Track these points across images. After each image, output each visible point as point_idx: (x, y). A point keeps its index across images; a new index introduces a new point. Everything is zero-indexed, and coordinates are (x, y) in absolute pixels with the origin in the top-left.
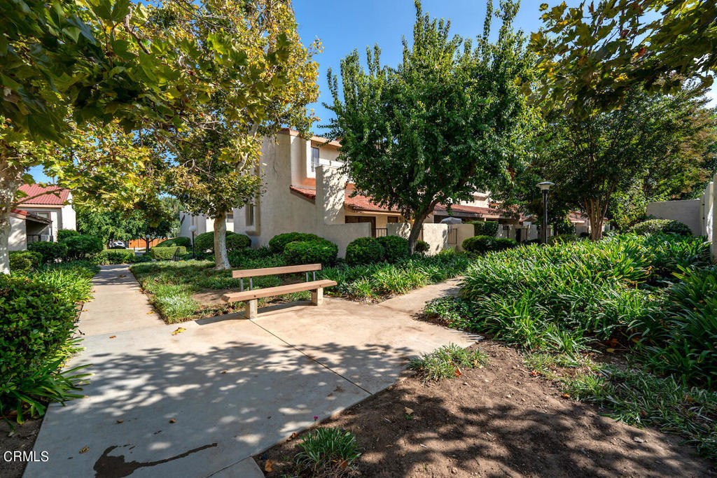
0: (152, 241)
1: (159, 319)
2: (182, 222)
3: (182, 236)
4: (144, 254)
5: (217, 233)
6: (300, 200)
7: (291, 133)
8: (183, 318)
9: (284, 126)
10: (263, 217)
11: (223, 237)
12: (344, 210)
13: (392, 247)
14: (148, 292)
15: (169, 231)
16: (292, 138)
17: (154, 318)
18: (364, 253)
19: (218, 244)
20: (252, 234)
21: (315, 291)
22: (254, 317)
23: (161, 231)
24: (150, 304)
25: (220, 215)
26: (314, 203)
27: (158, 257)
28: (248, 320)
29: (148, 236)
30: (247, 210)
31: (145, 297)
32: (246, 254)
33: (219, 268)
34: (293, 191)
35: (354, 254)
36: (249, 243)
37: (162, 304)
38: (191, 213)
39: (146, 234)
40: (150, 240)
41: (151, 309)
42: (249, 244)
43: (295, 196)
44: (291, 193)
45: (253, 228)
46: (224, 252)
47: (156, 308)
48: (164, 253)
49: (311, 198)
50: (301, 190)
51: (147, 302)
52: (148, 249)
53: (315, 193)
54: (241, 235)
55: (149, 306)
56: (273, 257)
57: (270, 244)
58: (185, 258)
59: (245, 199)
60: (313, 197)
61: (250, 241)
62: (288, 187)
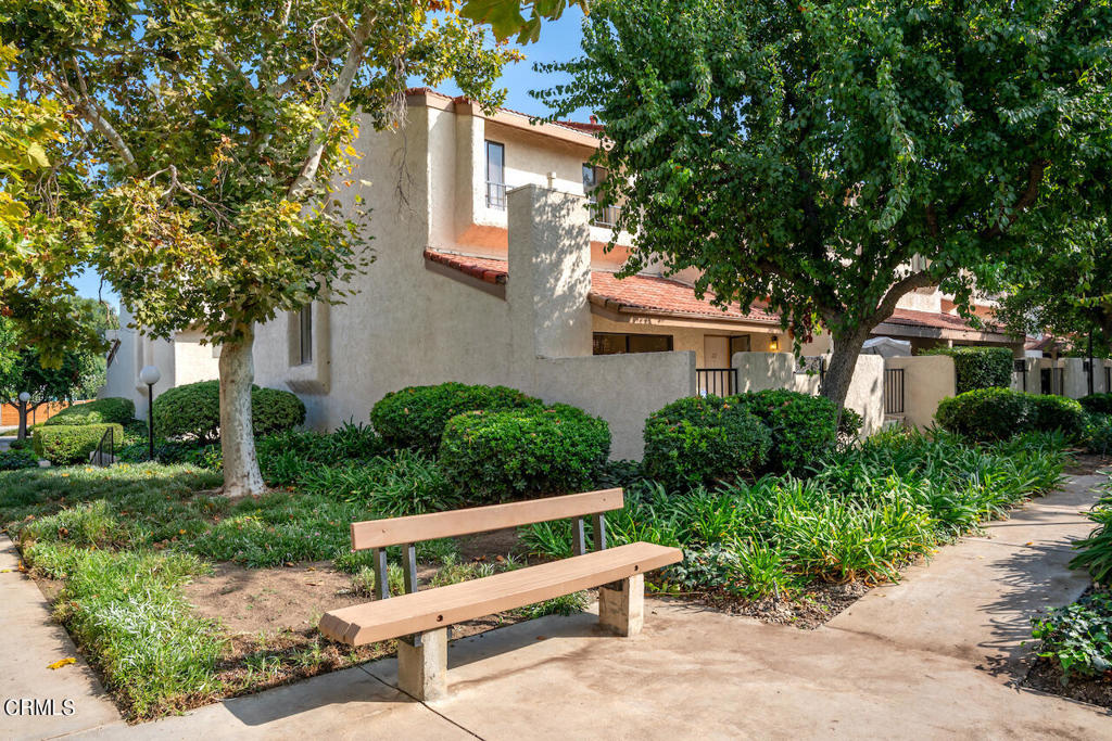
0: (34, 408)
1: (96, 693)
2: (110, 359)
3: (112, 394)
4: (14, 445)
5: (230, 387)
6: (456, 288)
7: (430, 100)
8: (183, 696)
9: (414, 82)
10: (338, 341)
11: (245, 400)
12: (589, 316)
13: (791, 426)
14: (44, 575)
15: (77, 381)
16: (433, 116)
17: (74, 685)
18: (714, 446)
19: (230, 419)
20: (309, 388)
21: (620, 586)
22: (436, 695)
23: (58, 384)
24: (53, 622)
25: (239, 333)
26: (502, 295)
27: (52, 451)
28: (418, 706)
29: (25, 396)
30: (292, 321)
31: (32, 593)
32: (298, 446)
33: (235, 492)
34: (433, 261)
35: (680, 448)
36: (301, 415)
37: (98, 632)
38: (149, 330)
39: (20, 389)
40: (28, 407)
41: (58, 643)
42: (300, 419)
43: (440, 278)
44: (428, 267)
45: (309, 372)
46: (247, 444)
47: (76, 642)
48: (67, 441)
49: (493, 283)
50: (457, 260)
51: (42, 615)
52: (23, 431)
53: (502, 267)
54: (277, 393)
55: (53, 629)
56: (394, 460)
57: (374, 417)
58: (127, 456)
59: (312, 285)
60: (500, 279)
61: (302, 408)
62: (418, 252)
